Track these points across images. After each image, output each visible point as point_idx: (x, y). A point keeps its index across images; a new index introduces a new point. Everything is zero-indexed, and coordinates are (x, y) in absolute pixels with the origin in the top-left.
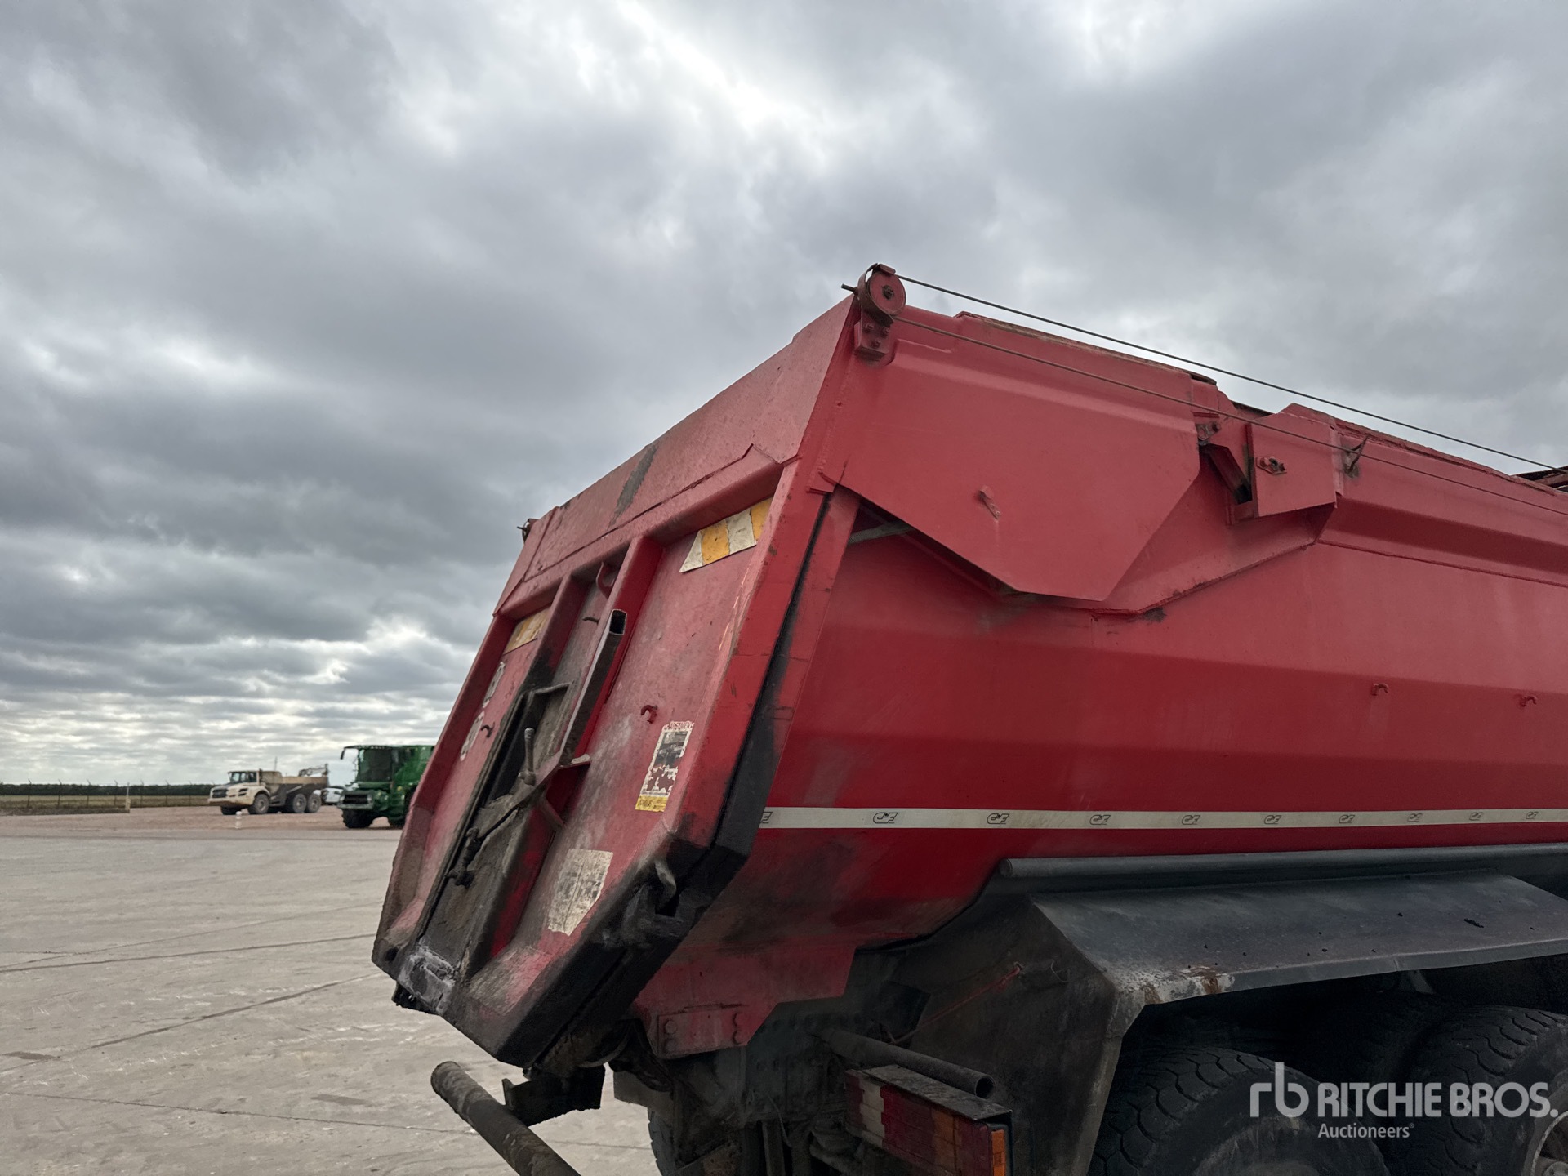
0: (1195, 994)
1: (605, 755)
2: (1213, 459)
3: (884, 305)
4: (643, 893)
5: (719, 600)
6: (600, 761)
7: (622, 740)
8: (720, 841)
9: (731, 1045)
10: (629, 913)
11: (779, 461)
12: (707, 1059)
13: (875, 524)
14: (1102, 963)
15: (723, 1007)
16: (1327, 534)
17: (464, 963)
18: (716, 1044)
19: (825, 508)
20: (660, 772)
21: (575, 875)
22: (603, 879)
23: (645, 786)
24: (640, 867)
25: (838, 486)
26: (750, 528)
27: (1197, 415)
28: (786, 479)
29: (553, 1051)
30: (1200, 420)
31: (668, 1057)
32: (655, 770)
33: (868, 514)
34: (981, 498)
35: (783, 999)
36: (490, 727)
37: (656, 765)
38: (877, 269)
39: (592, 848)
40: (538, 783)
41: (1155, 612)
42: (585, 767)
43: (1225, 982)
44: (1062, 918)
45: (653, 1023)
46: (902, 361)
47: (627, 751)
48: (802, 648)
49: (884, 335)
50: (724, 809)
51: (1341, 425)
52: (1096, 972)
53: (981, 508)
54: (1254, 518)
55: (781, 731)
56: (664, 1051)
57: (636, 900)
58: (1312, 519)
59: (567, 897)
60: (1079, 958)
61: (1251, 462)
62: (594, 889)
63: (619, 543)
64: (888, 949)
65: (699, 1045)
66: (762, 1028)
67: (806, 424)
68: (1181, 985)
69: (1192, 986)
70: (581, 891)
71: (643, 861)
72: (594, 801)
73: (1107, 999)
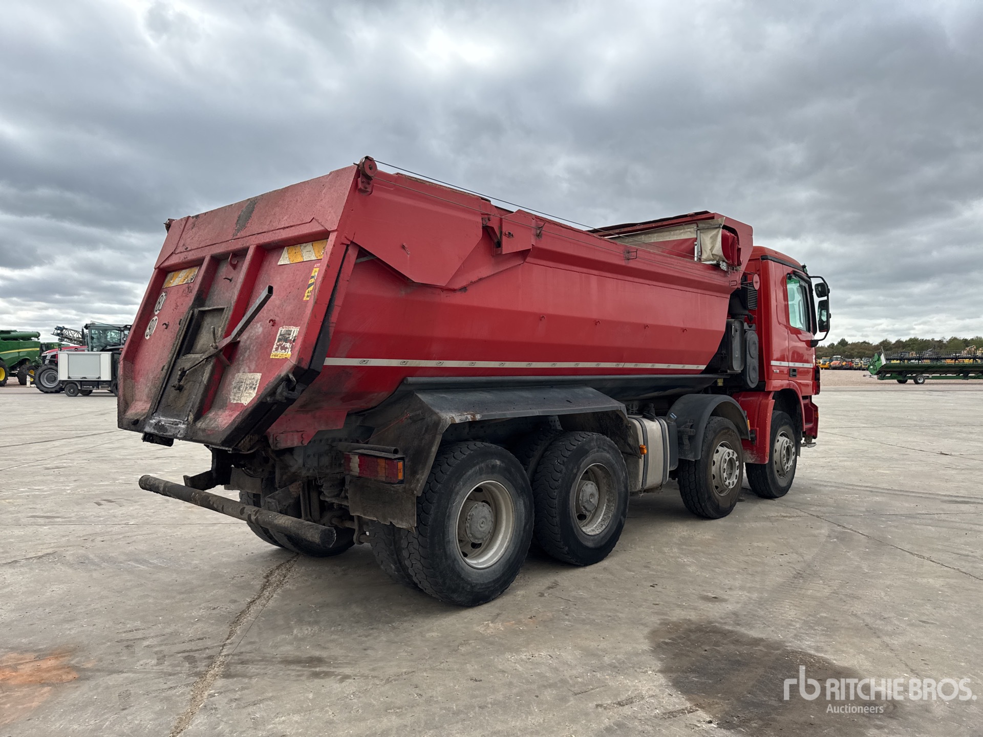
0: (468, 420)
1: (248, 338)
2: (488, 232)
3: (369, 172)
4: (284, 383)
5: (301, 280)
6: (246, 340)
7: (258, 332)
8: (312, 367)
9: (300, 445)
10: (279, 390)
11: (329, 230)
12: (290, 450)
13: (364, 256)
14: (437, 411)
15: (298, 432)
16: (528, 259)
17: (191, 417)
18: (295, 445)
19: (347, 250)
20: (280, 345)
21: (242, 382)
22: (258, 382)
23: (274, 349)
24: (282, 375)
25: (352, 242)
26: (312, 251)
27: (482, 214)
28: (332, 237)
29: (242, 442)
30: (483, 216)
31: (277, 449)
32: (278, 344)
33: (362, 252)
34: (403, 247)
35: (320, 429)
36: (167, 323)
37: (278, 342)
38: (367, 158)
39: (250, 372)
40: (220, 348)
41: (464, 289)
42: (239, 342)
43: (478, 417)
44: (425, 398)
45: (271, 437)
46: (375, 193)
47: (262, 336)
48: (339, 301)
49: (369, 184)
50: (312, 357)
51: (537, 217)
52: (436, 414)
53: (403, 250)
54: (501, 254)
55: (332, 330)
56: (276, 447)
57: (281, 386)
58: (523, 254)
59: (240, 390)
60: (430, 409)
61: (501, 233)
62: (254, 386)
63: (242, 246)
64: (358, 413)
65: (289, 444)
66: (310, 442)
67: (339, 217)
68: (463, 418)
69: (467, 418)
70: (247, 388)
71: (283, 374)
72: (246, 355)
73: (438, 423)
